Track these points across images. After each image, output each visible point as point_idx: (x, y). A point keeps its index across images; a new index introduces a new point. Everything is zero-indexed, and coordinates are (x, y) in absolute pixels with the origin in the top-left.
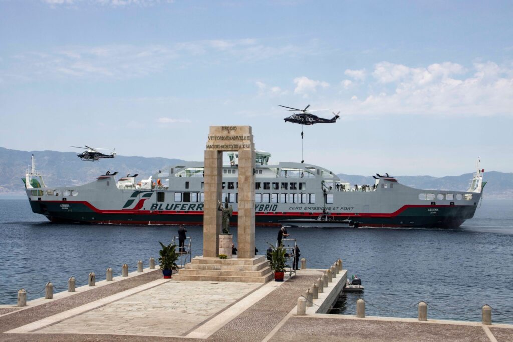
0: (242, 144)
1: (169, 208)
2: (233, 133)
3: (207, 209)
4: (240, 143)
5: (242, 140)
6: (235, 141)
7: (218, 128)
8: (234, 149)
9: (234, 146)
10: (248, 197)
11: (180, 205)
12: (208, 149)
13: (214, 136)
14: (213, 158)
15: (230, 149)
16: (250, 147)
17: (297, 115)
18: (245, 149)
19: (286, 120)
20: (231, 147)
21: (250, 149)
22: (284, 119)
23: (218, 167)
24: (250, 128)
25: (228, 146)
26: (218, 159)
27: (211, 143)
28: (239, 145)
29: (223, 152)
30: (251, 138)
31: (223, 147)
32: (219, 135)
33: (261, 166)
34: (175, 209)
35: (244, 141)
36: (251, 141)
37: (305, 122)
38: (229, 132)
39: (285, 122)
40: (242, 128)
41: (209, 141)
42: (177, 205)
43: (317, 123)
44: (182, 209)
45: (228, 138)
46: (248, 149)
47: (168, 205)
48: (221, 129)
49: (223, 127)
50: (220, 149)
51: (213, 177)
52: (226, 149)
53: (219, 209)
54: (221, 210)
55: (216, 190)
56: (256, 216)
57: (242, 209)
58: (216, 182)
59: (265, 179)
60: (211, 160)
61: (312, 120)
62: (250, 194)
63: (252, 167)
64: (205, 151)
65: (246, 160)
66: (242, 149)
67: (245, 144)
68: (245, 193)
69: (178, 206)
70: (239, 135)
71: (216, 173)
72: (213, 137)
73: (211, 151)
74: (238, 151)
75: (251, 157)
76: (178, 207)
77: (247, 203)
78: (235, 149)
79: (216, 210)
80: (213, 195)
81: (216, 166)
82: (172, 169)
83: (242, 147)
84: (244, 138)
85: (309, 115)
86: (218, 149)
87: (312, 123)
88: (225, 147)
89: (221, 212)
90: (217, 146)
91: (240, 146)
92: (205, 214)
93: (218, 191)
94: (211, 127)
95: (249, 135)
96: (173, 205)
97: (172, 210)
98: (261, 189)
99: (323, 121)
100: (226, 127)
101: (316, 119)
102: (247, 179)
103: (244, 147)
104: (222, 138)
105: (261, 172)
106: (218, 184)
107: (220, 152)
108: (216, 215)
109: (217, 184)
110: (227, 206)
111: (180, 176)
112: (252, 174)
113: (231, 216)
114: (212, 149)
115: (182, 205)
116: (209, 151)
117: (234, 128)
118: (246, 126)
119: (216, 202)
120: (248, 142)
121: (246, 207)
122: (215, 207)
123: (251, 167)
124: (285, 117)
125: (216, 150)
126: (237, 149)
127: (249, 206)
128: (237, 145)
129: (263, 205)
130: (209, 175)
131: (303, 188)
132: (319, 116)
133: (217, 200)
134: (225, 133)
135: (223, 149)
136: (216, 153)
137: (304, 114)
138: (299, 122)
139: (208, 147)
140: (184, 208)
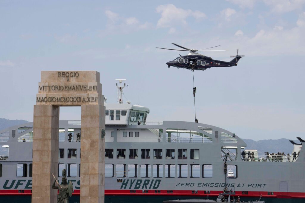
0: (86, 97)
1: (8, 185)
2: (73, 81)
3: (37, 186)
4: (83, 95)
5: (87, 90)
6: (75, 93)
7: (53, 74)
8: (74, 104)
9: (75, 100)
10: (94, 169)
11: (25, 181)
12: (39, 103)
13: (47, 84)
14: (45, 116)
15: (69, 103)
16: (98, 100)
17: (185, 57)
18: (90, 103)
19: (170, 64)
20: (71, 100)
21: (97, 103)
22: (167, 64)
23: (52, 128)
24: (98, 75)
25: (66, 100)
26: (52, 117)
27: (43, 95)
28: (82, 98)
29: (60, 107)
30: (98, 88)
31: (59, 100)
32: (54, 83)
33: (139, 127)
34: (16, 187)
35: (89, 92)
36: (98, 92)
37: (196, 67)
38: (68, 80)
39: (169, 67)
40: (86, 74)
41: (39, 92)
42: (19, 181)
43: (212, 68)
44: (27, 187)
45: (67, 88)
46: (94, 103)
47: (7, 181)
48: (57, 75)
49: (59, 73)
50: (56, 103)
51: (46, 142)
52: (63, 103)
53: (54, 187)
54: (57, 188)
55: (50, 161)
56: (105, 195)
57: (85, 186)
58: (50, 150)
59: (144, 144)
60: (43, 118)
61: (205, 64)
62: (97, 166)
63: (100, 128)
64: (34, 106)
65: (92, 118)
66: (87, 103)
67: (90, 96)
68: (91, 164)
69: (21, 182)
70: (82, 84)
71: (49, 136)
72: (46, 86)
73: (43, 106)
74: (80, 106)
75: (98, 114)
76: (22, 184)
77: (93, 178)
78: (77, 103)
79: (49, 188)
80: (46, 167)
81: (50, 126)
82: (14, 132)
83: (87, 100)
84: (88, 88)
85: (200, 57)
86: (53, 103)
87: (205, 68)
88: (63, 100)
89: (56, 190)
90: (52, 99)
91: (84, 100)
92: (33, 193)
93: (52, 161)
94: (43, 73)
95: (96, 84)
96: (14, 181)
97: (13, 188)
98: (138, 159)
99: (219, 64)
100: (64, 73)
101: (210, 63)
102: (92, 144)
103: (89, 101)
104: (59, 88)
105: (137, 134)
106: (53, 152)
107: (56, 108)
108: (49, 195)
109: (51, 151)
110: (64, 182)
111: (24, 141)
112: (100, 138)
113: (70, 196)
114: (44, 103)
115: (27, 181)
116: (39, 106)
117: (75, 74)
118: (92, 72)
119: (49, 178)
120: (94, 94)
121: (91, 183)
122: (48, 183)
123: (98, 129)
124: (168, 61)
125: (50, 104)
126: (79, 103)
127: (95, 182)
128: (80, 98)
129: (141, 181)
130: (40, 140)
131: (196, 157)
132: (213, 59)
133: (51, 174)
134: (62, 82)
135: (60, 103)
136: (50, 109)
137: (194, 56)
138: (188, 66)
139: (38, 100)
140: (30, 186)
